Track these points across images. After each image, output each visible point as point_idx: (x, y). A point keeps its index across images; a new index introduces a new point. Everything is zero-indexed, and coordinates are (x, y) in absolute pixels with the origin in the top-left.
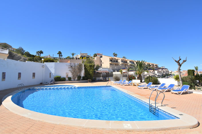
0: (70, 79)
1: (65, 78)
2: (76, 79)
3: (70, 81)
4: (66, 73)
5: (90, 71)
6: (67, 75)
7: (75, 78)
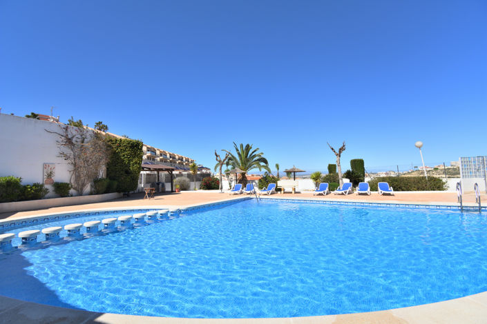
0: (62, 190)
1: (42, 185)
2: (88, 188)
3: (62, 196)
4: (45, 166)
5: (129, 161)
6: (50, 175)
7: (83, 185)
